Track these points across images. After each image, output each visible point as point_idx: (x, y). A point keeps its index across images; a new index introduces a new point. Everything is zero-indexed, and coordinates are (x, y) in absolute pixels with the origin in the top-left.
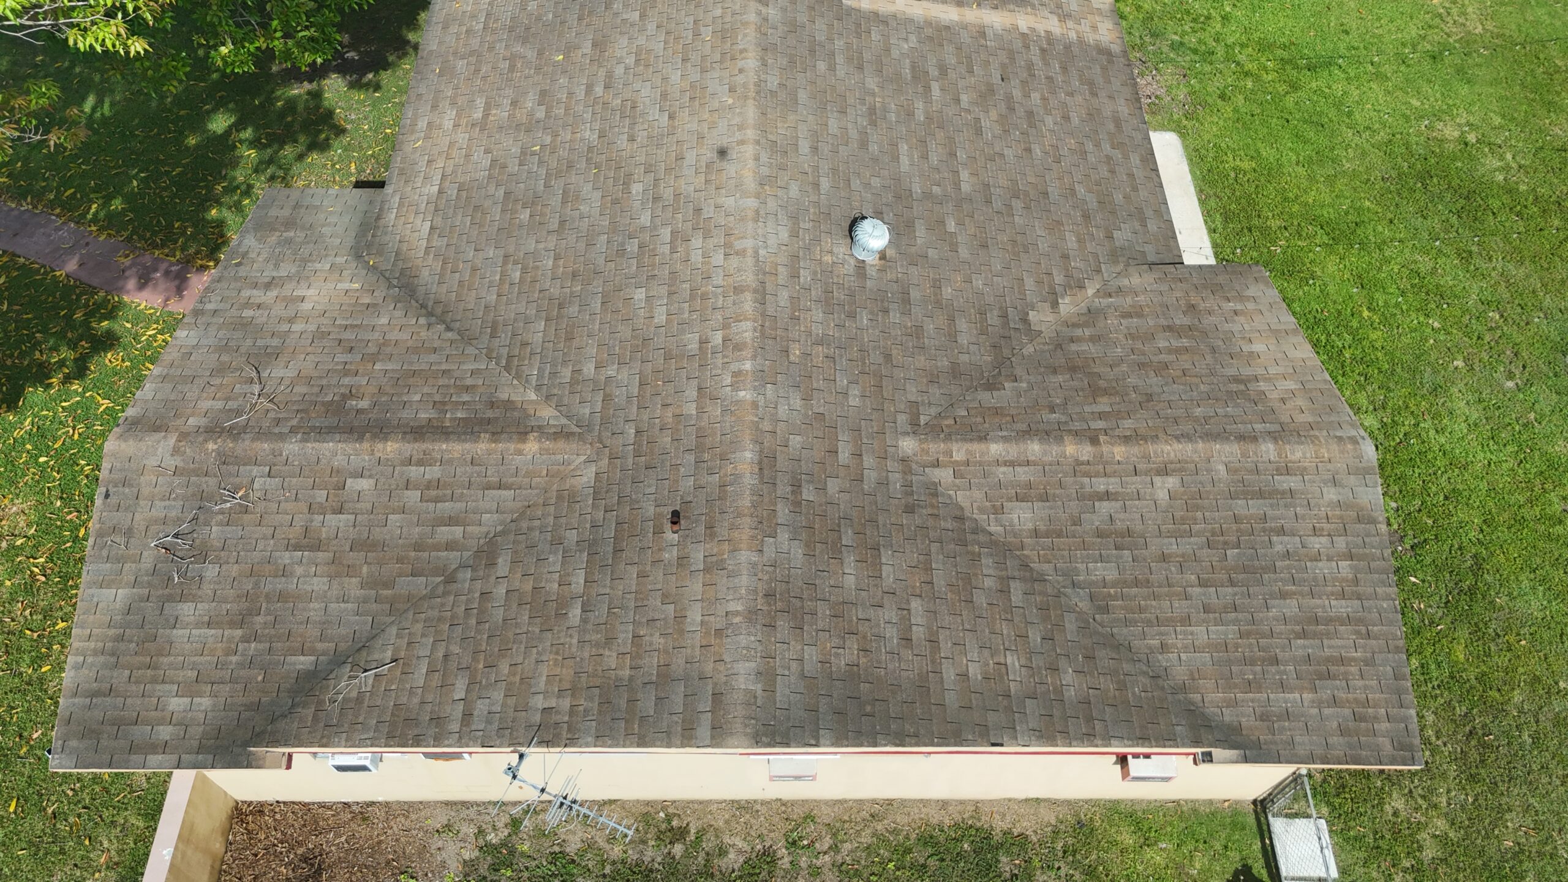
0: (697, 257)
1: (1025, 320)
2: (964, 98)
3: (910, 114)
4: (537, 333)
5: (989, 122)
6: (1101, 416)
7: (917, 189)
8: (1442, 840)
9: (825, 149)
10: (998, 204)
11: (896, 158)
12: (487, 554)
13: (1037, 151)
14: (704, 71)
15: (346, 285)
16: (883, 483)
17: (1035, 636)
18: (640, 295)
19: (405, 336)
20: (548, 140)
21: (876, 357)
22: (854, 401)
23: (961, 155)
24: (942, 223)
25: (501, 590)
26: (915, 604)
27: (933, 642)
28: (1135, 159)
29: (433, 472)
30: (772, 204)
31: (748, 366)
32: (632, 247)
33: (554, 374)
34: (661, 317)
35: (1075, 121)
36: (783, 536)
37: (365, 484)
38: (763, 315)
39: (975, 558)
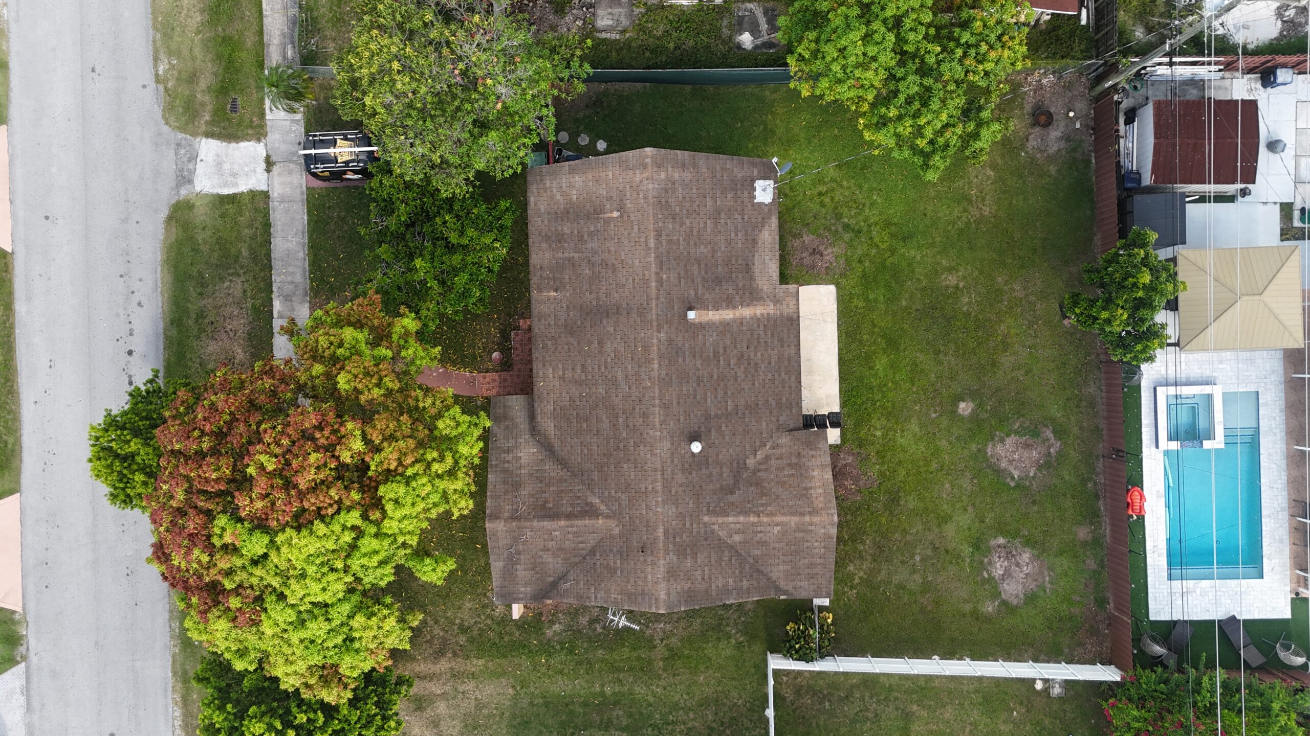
0: (642, 454)
1: (745, 464)
2: (732, 362)
3: (712, 376)
4: (595, 476)
5: (741, 375)
6: (762, 505)
7: (713, 413)
8: (861, 578)
9: (682, 402)
10: (740, 414)
11: (706, 400)
12: (593, 552)
13: (757, 384)
14: (639, 367)
15: (531, 450)
16: (699, 532)
17: (737, 572)
18: (625, 466)
19: (555, 474)
20: (588, 390)
21: (697, 488)
22: (691, 506)
23: (729, 393)
24: (721, 427)
25: (598, 563)
26: (706, 568)
27: (710, 578)
28: (793, 378)
29: (575, 529)
30: (665, 432)
31: (660, 499)
32: (622, 446)
33: (603, 493)
34: (633, 477)
35: (773, 363)
36: (671, 554)
37: (557, 533)
38: (663, 479)
39: (723, 552)
